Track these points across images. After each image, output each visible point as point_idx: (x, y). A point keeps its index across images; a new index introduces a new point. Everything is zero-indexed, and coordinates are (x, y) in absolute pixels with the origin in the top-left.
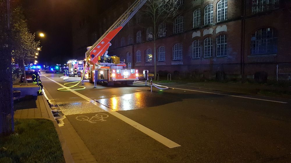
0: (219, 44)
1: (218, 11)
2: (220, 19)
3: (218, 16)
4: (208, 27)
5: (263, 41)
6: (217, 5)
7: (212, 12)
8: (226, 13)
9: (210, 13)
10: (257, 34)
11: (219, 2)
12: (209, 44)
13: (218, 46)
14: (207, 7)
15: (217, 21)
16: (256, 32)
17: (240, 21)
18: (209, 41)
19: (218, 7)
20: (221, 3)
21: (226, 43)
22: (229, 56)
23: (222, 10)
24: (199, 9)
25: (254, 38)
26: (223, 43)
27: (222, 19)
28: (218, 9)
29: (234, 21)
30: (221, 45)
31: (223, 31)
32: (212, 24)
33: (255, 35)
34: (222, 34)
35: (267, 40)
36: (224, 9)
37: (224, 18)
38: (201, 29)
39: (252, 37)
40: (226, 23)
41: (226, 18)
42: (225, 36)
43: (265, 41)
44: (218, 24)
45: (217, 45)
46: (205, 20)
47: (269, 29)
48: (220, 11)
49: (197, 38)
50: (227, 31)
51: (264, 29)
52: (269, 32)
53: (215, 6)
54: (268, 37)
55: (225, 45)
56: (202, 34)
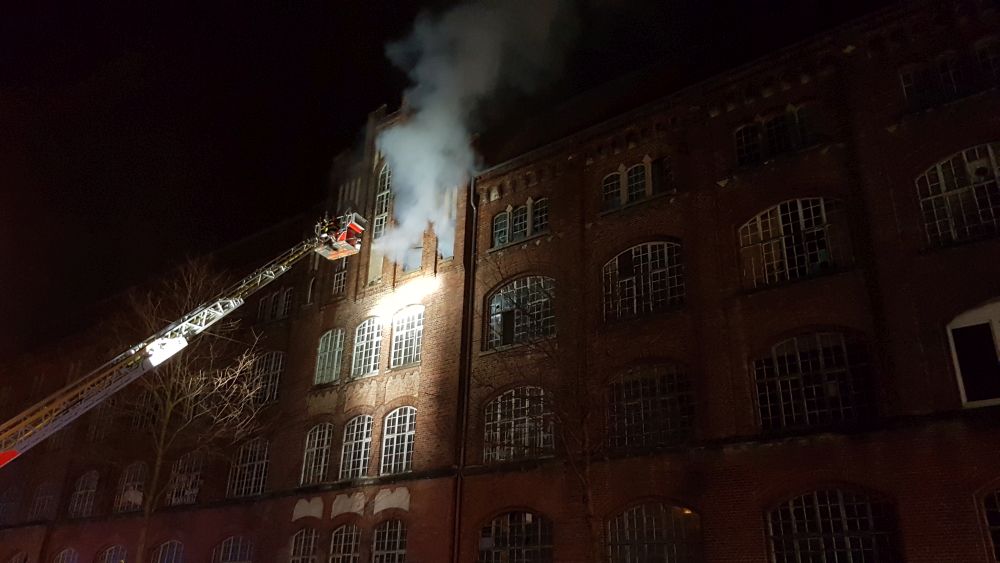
0: (380, 553)
1: (387, 440)
3: (383, 456)
4: (349, 486)
8: (409, 449)
9: (361, 443)
10: (497, 529)
13: (378, 559)
15: (379, 471)
16: (494, 523)
20: (397, 417)
21: (403, 552)
23: (398, 437)
24: (328, 424)
25: (487, 543)
26: (394, 548)
28: (388, 433)
29: (432, 478)
30: (388, 555)
33: (490, 531)
35: (524, 552)
39: (483, 536)
42: (403, 527)
46: (344, 464)
47: (529, 517)
48: (393, 439)
50: (410, 509)
51: (516, 515)
52: (528, 526)
55: (400, 556)
56: (327, 509)
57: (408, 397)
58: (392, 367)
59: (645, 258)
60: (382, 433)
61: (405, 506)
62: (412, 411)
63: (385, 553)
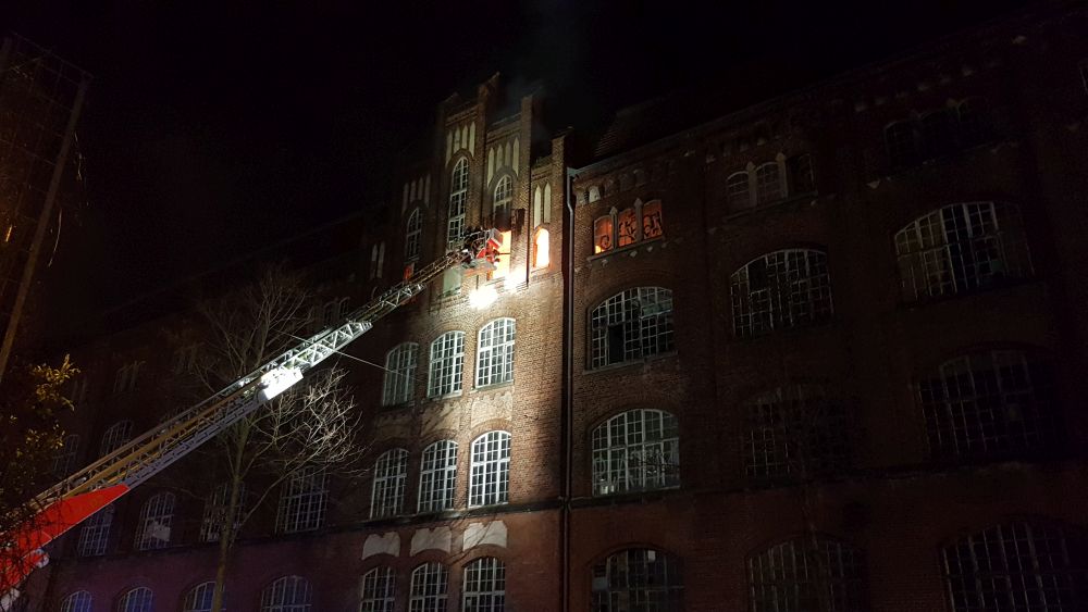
0: (472, 594)
1: (475, 469)
2: (479, 498)
3: (471, 486)
5: (632, 595)
6: (470, 448)
7: (452, 468)
8: (502, 479)
9: (443, 472)
10: (614, 568)
11: (479, 439)
12: (431, 591)
13: (470, 602)
14: (432, 448)
15: (467, 502)
16: (609, 560)
17: (556, 515)
18: (432, 579)
19: (473, 455)
20: (486, 443)
23: (488, 466)
24: (401, 450)
25: (602, 583)
27: (487, 497)
30: (482, 597)
31: (492, 546)
32: (449, 513)
34: (485, 553)
35: (647, 593)
36: (495, 464)
38: (401, 525)
41: (501, 496)
42: (498, 565)
43: (641, 593)
44: (472, 515)
45: (466, 595)
46: (422, 495)
47: (652, 555)
50: (508, 544)
51: (636, 552)
52: (651, 565)
53: (465, 449)
54: (651, 581)
55: (497, 598)
56: (405, 543)
58: (477, 387)
59: (782, 267)
60: (469, 460)
61: (501, 541)
63: (478, 594)
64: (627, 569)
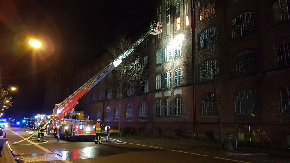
0: (176, 105)
1: (175, 77)
2: (177, 84)
3: (175, 81)
4: (167, 89)
5: (209, 104)
6: (174, 73)
7: (171, 77)
8: (181, 79)
9: (169, 78)
10: (205, 98)
11: (176, 70)
12: (169, 105)
13: (176, 107)
14: (167, 73)
15: (174, 85)
16: (204, 97)
17: (192, 87)
18: (169, 102)
19: (175, 74)
20: (177, 71)
21: (182, 105)
22: (184, 116)
23: (178, 76)
24: (161, 74)
25: (203, 102)
26: (180, 104)
27: (178, 84)
28: (175, 75)
29: (187, 86)
30: (178, 106)
31: (179, 94)
32: (171, 88)
33: (203, 99)
34: (178, 96)
35: (212, 104)
36: (179, 76)
37: (179, 83)
38: (162, 91)
39: (202, 100)
40: (182, 88)
41: (181, 83)
42: (181, 99)
43: (211, 104)
44: (175, 88)
45: (175, 105)
47: (213, 95)
48: (177, 77)
49: (159, 99)
50: (182, 94)
51: (210, 95)
52: (213, 97)
53: (173, 73)
54: (213, 101)
55: (181, 106)
56: (163, 95)
57: (179, 66)
58: (175, 58)
59: (244, 18)
60: (174, 76)
61: (181, 94)
62: (181, 69)
63: (177, 105)
64: (208, 99)
